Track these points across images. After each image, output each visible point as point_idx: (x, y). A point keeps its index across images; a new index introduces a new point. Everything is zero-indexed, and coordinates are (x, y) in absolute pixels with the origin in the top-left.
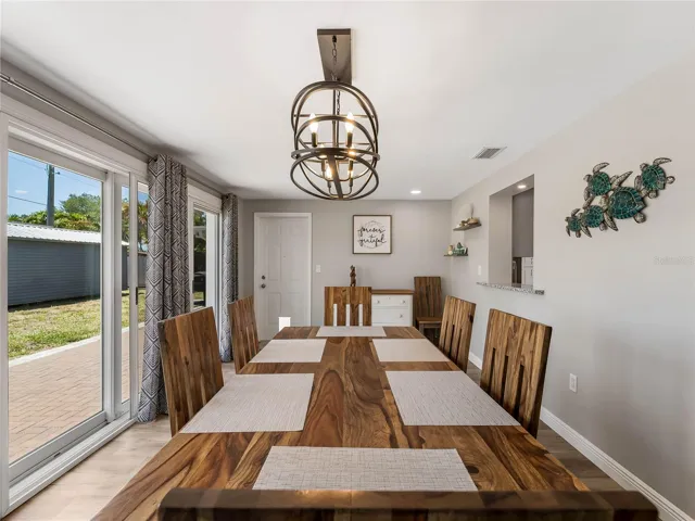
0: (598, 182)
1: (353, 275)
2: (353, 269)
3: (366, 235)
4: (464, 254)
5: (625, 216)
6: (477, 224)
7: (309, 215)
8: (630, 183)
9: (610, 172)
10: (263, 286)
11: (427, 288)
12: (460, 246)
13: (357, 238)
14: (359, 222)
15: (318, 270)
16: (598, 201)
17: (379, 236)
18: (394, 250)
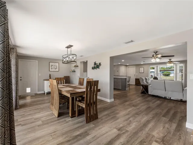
0: (95, 64)
1: (50, 76)
2: (50, 75)
3: (53, 67)
4: (74, 71)
5: (98, 68)
6: (78, 66)
7: (37, 61)
8: (98, 64)
9: (97, 63)
10: (21, 80)
11: (67, 78)
12: (74, 70)
13: (50, 67)
14: (51, 64)
15: (40, 75)
16: (95, 66)
17: (56, 67)
18: (59, 70)
